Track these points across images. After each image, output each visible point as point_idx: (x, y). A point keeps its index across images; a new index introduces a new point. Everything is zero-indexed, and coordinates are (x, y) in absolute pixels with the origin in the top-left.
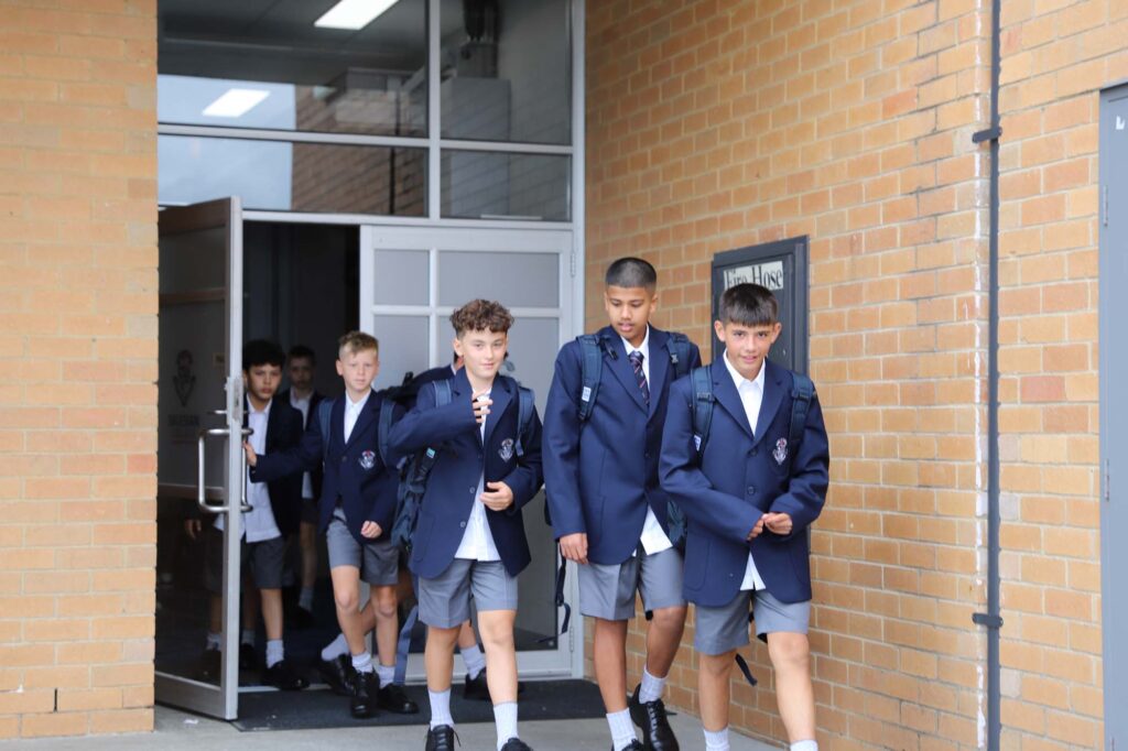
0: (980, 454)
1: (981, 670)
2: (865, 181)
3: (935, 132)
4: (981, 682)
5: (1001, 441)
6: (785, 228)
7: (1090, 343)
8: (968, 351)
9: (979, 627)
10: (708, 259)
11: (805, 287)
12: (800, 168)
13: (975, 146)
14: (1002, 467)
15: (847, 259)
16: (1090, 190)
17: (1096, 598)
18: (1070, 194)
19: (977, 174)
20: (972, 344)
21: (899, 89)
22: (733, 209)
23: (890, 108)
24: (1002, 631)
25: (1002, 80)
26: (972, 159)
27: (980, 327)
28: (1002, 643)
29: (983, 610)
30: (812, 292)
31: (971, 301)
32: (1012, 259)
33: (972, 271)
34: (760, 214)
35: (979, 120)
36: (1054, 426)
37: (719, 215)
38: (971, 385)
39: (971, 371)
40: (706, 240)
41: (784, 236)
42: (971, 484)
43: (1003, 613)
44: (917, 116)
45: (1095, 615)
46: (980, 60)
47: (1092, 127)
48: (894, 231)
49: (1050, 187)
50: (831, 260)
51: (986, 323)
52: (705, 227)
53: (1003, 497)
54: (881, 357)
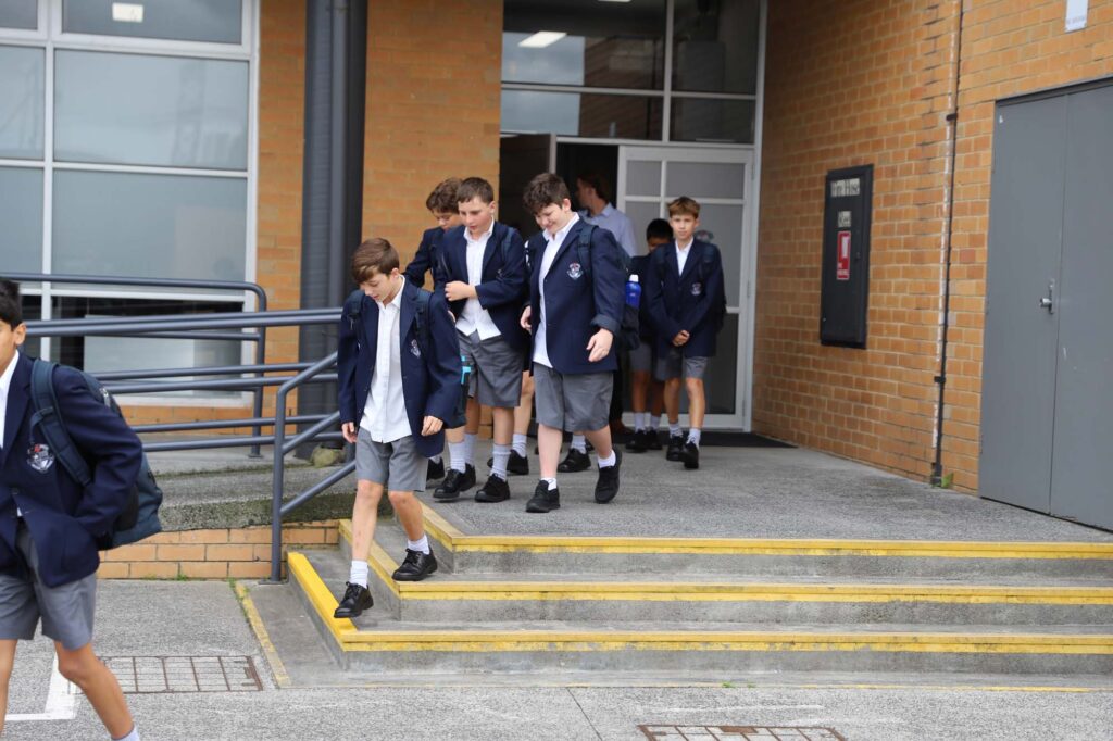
0: (942, 292)
1: (936, 406)
2: (900, 135)
3: (931, 112)
4: (936, 413)
5: (951, 283)
6: (863, 157)
7: (986, 233)
8: (938, 234)
9: (937, 384)
10: (825, 173)
11: (871, 194)
12: (872, 124)
13: (946, 123)
14: (950, 297)
15: (890, 180)
16: (989, 152)
17: (981, 364)
18: (982, 153)
19: (948, 137)
20: (940, 231)
21: (918, 85)
22: (839, 145)
23: (914, 95)
24: (946, 386)
25: (960, 88)
26: (945, 130)
27: (945, 223)
28: (945, 391)
29: (939, 375)
30: (874, 197)
31: (941, 207)
32: (959, 186)
33: (942, 191)
34: (851, 149)
35: (949, 108)
36: (971, 276)
37: (832, 147)
38: (939, 253)
39: (939, 246)
40: (825, 161)
41: (862, 163)
42: (936, 307)
43: (947, 375)
44: (924, 102)
45: (980, 374)
46: (951, 75)
47: (991, 119)
48: (911, 165)
49: (976, 149)
50: (884, 179)
51: (948, 219)
52: (825, 154)
53: (950, 313)
54: (902, 237)
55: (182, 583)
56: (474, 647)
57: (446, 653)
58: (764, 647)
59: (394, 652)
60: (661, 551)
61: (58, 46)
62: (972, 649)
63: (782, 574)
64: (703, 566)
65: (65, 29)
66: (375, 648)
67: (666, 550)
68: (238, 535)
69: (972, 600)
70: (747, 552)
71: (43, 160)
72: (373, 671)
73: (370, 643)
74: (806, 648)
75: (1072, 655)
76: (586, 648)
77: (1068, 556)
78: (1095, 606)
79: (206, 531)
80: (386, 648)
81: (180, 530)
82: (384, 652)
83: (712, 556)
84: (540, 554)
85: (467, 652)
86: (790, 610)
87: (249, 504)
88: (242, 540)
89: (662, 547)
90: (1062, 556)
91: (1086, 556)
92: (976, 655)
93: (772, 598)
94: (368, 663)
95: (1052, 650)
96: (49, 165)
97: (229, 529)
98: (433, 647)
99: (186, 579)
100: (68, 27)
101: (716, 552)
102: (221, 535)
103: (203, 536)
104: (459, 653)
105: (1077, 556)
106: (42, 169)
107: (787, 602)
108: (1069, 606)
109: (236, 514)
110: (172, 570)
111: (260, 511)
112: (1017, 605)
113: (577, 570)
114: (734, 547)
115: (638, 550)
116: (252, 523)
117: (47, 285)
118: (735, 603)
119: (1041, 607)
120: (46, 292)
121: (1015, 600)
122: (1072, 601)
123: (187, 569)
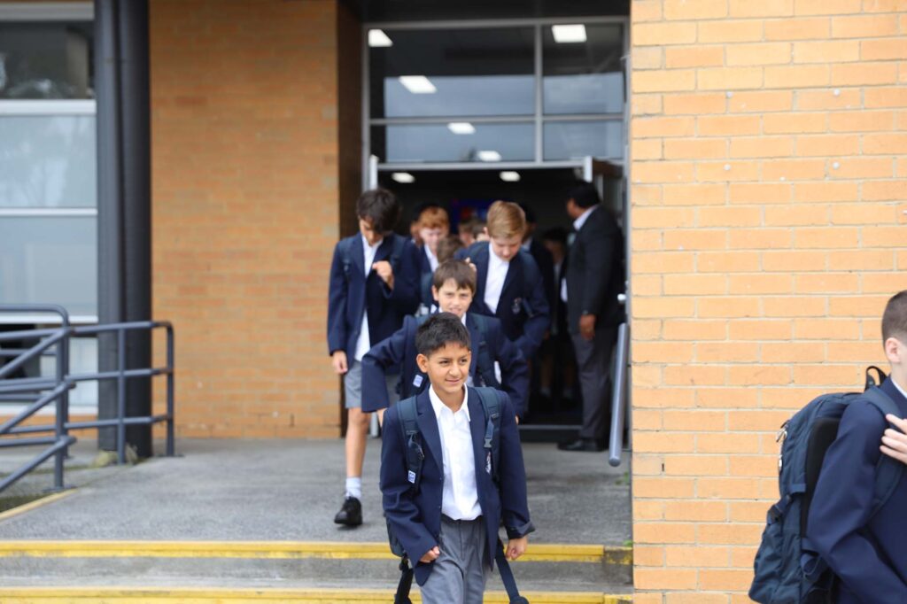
60: (119, 554)
63: (244, 576)
64: (163, 570)
67: (125, 554)
70: (207, 555)
83: (172, 559)
89: (121, 550)
91: (560, 559)
101: (175, 555)
105: (550, 558)
113: (41, 574)
114: (194, 551)
115: (97, 554)
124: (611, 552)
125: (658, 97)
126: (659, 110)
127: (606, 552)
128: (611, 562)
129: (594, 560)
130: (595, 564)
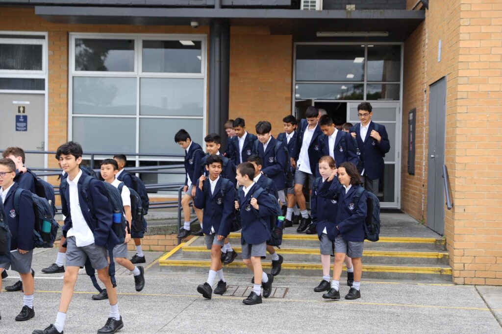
0: (424, 154)
1: (423, 195)
2: (419, 97)
3: (423, 89)
4: (423, 198)
6: (415, 105)
7: (428, 132)
8: (423, 133)
9: (423, 187)
11: (415, 119)
12: (416, 93)
13: (425, 93)
14: (425, 156)
19: (425, 98)
21: (422, 79)
23: (421, 83)
25: (427, 81)
26: (424, 95)
27: (425, 129)
29: (423, 184)
31: (424, 123)
32: (426, 116)
33: (424, 118)
34: (414, 102)
36: (427, 148)
38: (423, 140)
39: (424, 137)
41: (415, 108)
42: (423, 160)
46: (426, 76)
47: (429, 92)
48: (421, 108)
50: (418, 113)
52: (410, 103)
54: (419, 134)
55: (150, 252)
56: (200, 266)
57: (191, 267)
58: (295, 268)
59: (175, 267)
61: (141, 77)
62: (366, 270)
63: (313, 246)
64: (286, 244)
65: (143, 71)
66: (169, 265)
68: (168, 237)
69: (373, 255)
70: (301, 239)
71: (136, 115)
72: (169, 272)
73: (168, 263)
74: (309, 269)
75: (401, 273)
76: (236, 267)
77: (414, 242)
78: (417, 258)
79: (158, 236)
80: (172, 265)
81: (150, 235)
82: (172, 267)
83: (289, 240)
84: (232, 239)
85: (198, 267)
86: (310, 257)
87: (172, 227)
88: (170, 238)
90: (412, 242)
91: (421, 242)
92: (367, 272)
93: (303, 253)
94: (167, 269)
95: (394, 271)
96: (138, 116)
97: (165, 235)
98: (187, 265)
99: (152, 251)
100: (144, 70)
102: (163, 237)
103: (157, 237)
104: (195, 267)
105: (417, 242)
106: (136, 118)
107: (309, 255)
108: (407, 258)
109: (168, 230)
110: (148, 248)
111: (175, 229)
112: (388, 257)
116: (173, 233)
117: (137, 157)
118: (291, 255)
119: (397, 258)
120: (137, 159)
121: (388, 256)
122: (408, 256)
123: (152, 248)
124: (438, 240)
125: (466, 93)
126: (466, 97)
127: (436, 240)
128: (438, 243)
129: (432, 243)
130: (433, 244)
